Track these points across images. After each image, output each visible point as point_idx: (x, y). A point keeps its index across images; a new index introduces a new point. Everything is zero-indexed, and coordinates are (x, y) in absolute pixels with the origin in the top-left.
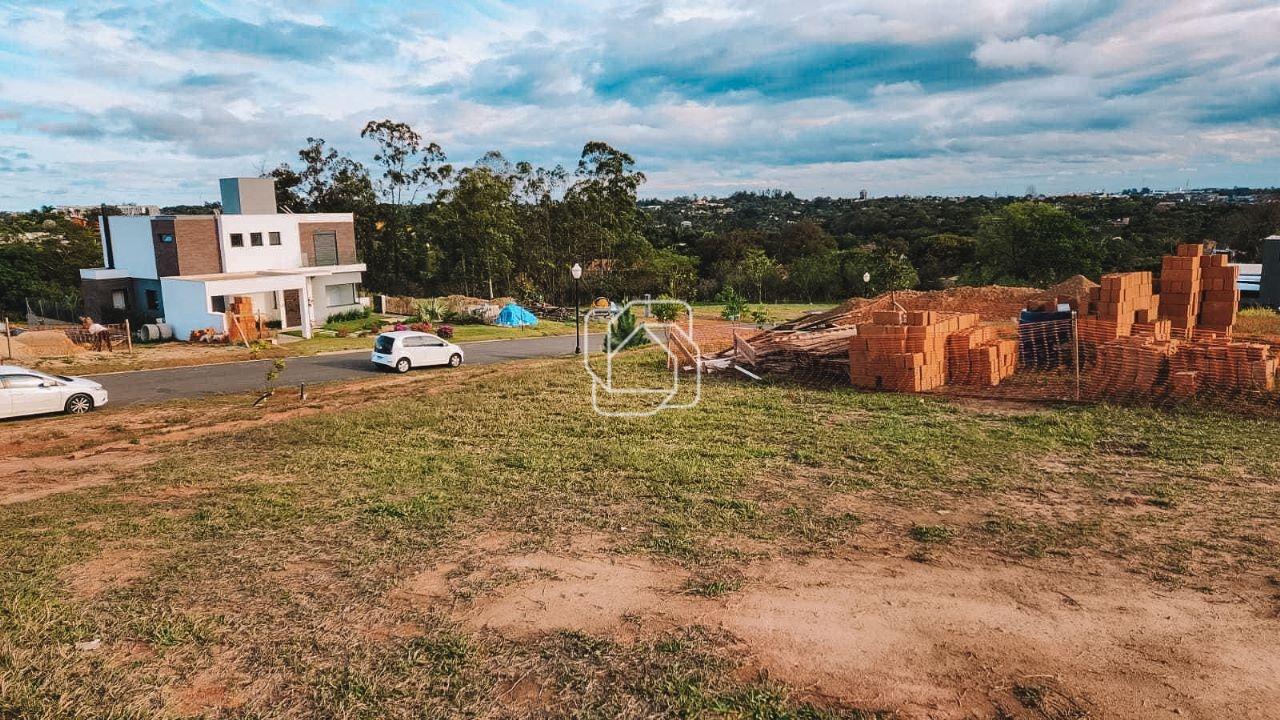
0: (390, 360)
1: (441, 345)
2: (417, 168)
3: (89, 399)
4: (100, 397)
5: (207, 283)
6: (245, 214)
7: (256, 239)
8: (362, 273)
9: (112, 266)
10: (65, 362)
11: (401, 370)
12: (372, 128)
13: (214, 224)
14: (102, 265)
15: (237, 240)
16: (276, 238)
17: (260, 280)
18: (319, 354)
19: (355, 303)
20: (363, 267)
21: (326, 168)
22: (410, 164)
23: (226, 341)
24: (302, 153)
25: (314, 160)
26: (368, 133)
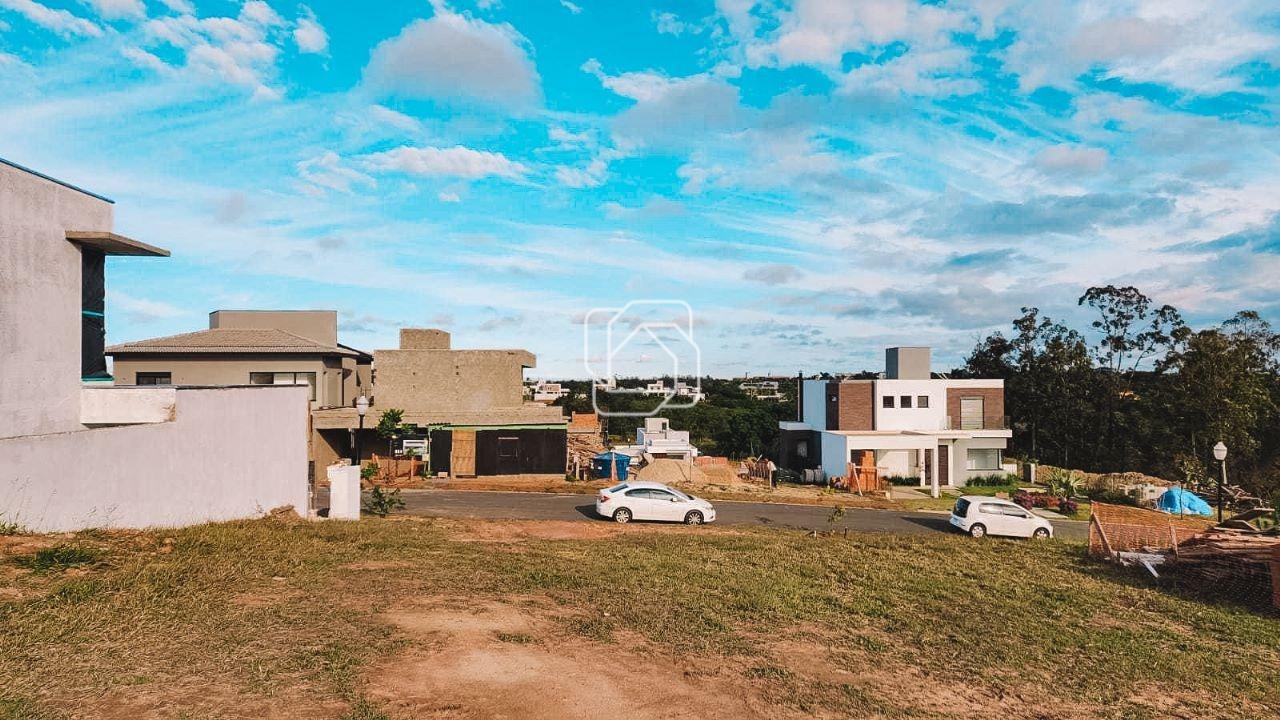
0: (965, 524)
1: (1024, 516)
2: (1144, 332)
3: (701, 516)
4: (709, 515)
5: (849, 438)
6: (903, 379)
7: (906, 402)
8: (1008, 439)
9: (802, 421)
10: (721, 489)
11: (975, 535)
12: (1094, 294)
13: (871, 387)
14: (796, 420)
15: (889, 402)
16: (924, 402)
17: (903, 437)
18: (922, 511)
19: (999, 469)
20: (1009, 433)
21: (1039, 336)
22: (1137, 328)
23: (846, 490)
24: (1016, 322)
25: (1027, 328)
26: (1086, 301)
